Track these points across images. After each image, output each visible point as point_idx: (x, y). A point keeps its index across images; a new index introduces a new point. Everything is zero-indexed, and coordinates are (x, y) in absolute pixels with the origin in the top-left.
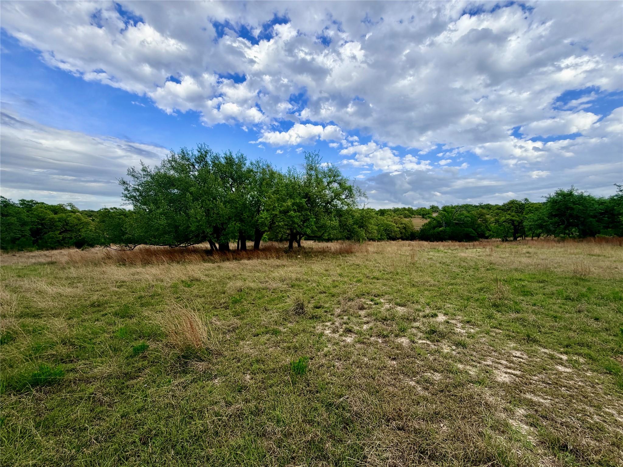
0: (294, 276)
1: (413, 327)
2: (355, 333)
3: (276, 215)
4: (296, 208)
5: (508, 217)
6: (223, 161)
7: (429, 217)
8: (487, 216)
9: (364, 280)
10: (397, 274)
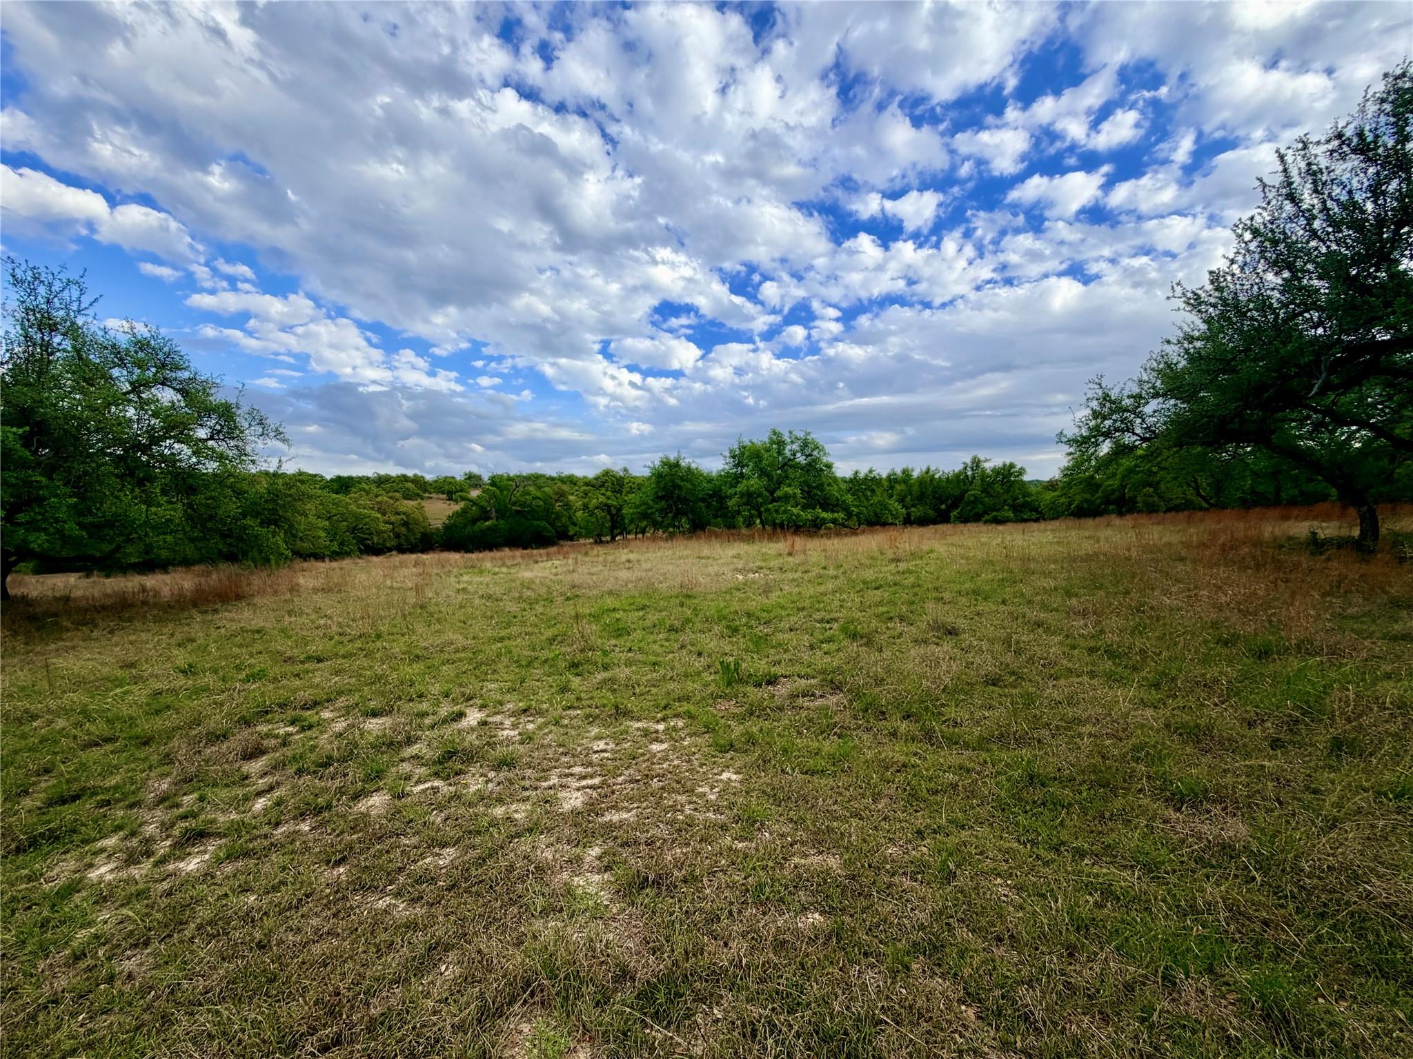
1: (402, 760)
2: (218, 835)
5: (602, 499)
7: (463, 499)
8: (571, 498)
9: (274, 670)
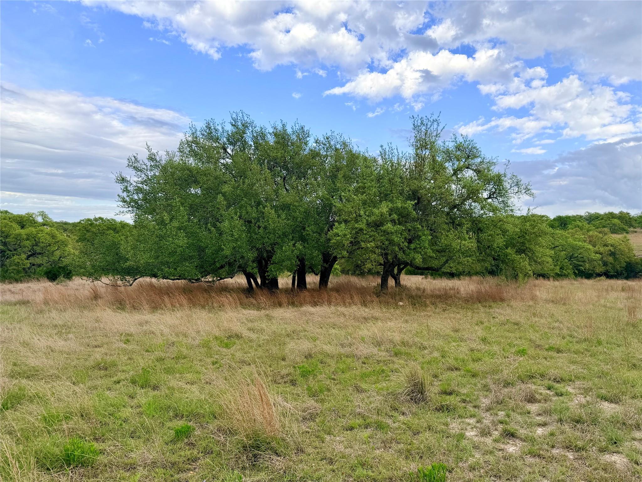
0: (397, 338)
1: (634, 439)
2: (521, 439)
3: (361, 230)
4: (395, 216)
6: (271, 140)
9: (532, 351)
10: (599, 343)
